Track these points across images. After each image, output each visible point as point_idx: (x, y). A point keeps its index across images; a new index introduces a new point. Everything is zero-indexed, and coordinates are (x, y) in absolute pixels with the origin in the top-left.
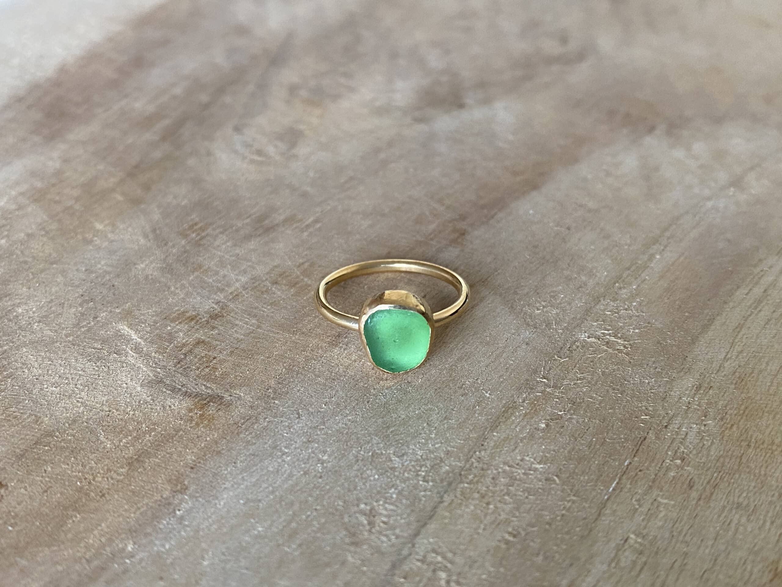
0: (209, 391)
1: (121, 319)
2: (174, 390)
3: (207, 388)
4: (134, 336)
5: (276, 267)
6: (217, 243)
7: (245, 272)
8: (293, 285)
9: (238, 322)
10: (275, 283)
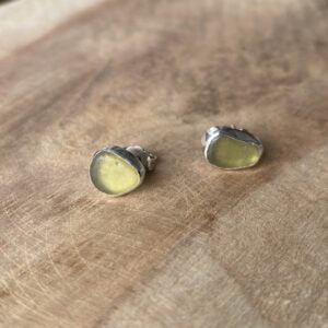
5: (62, 245)
6: (22, 220)
7: (36, 249)
8: (71, 264)
9: (19, 302)
10: (58, 262)
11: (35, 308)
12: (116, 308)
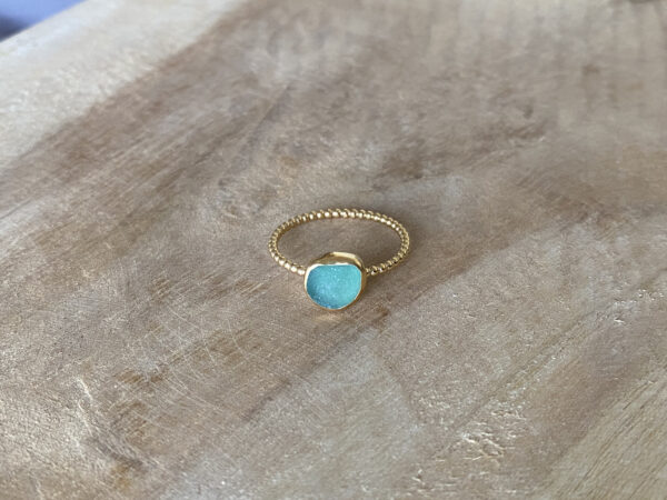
0: (133, 456)
1: (80, 372)
2: (105, 450)
3: (132, 451)
4: (87, 392)
5: (218, 332)
9: (172, 387)
10: (213, 349)
11: (189, 394)
12: (270, 399)
